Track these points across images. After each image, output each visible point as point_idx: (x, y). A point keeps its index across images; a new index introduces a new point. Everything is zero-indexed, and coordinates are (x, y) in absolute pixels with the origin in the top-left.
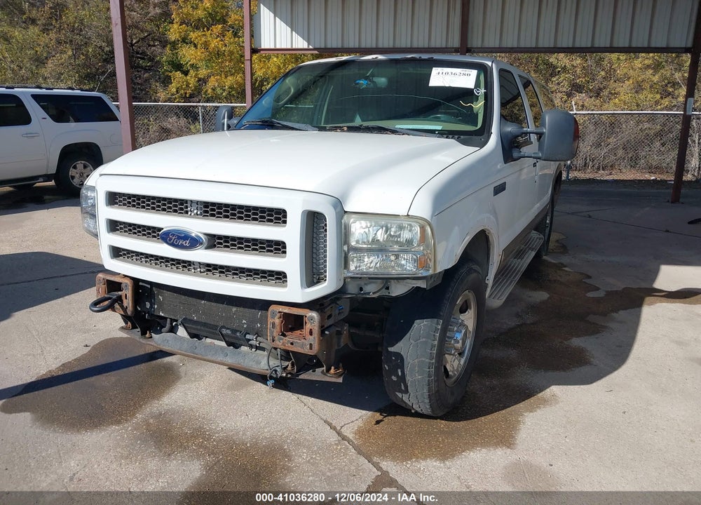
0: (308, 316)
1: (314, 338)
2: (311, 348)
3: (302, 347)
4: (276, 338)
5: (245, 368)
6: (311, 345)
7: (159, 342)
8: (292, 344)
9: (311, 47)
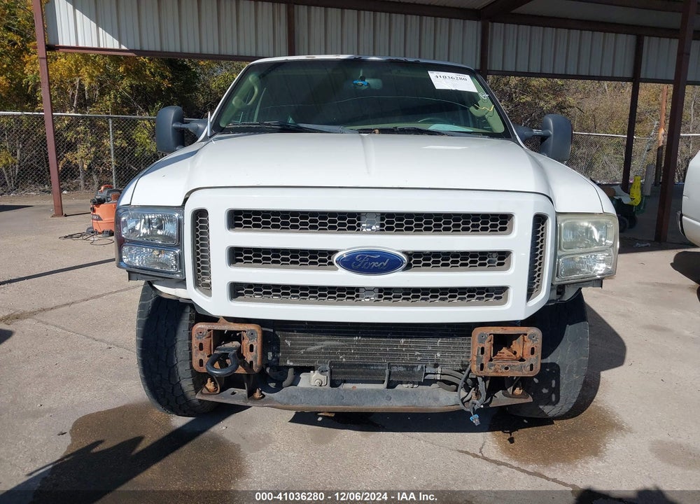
0: (528, 333)
1: (537, 357)
2: (532, 369)
3: (521, 370)
4: (486, 366)
5: (420, 409)
6: (532, 366)
7: (285, 401)
8: (507, 368)
9: (123, 47)
